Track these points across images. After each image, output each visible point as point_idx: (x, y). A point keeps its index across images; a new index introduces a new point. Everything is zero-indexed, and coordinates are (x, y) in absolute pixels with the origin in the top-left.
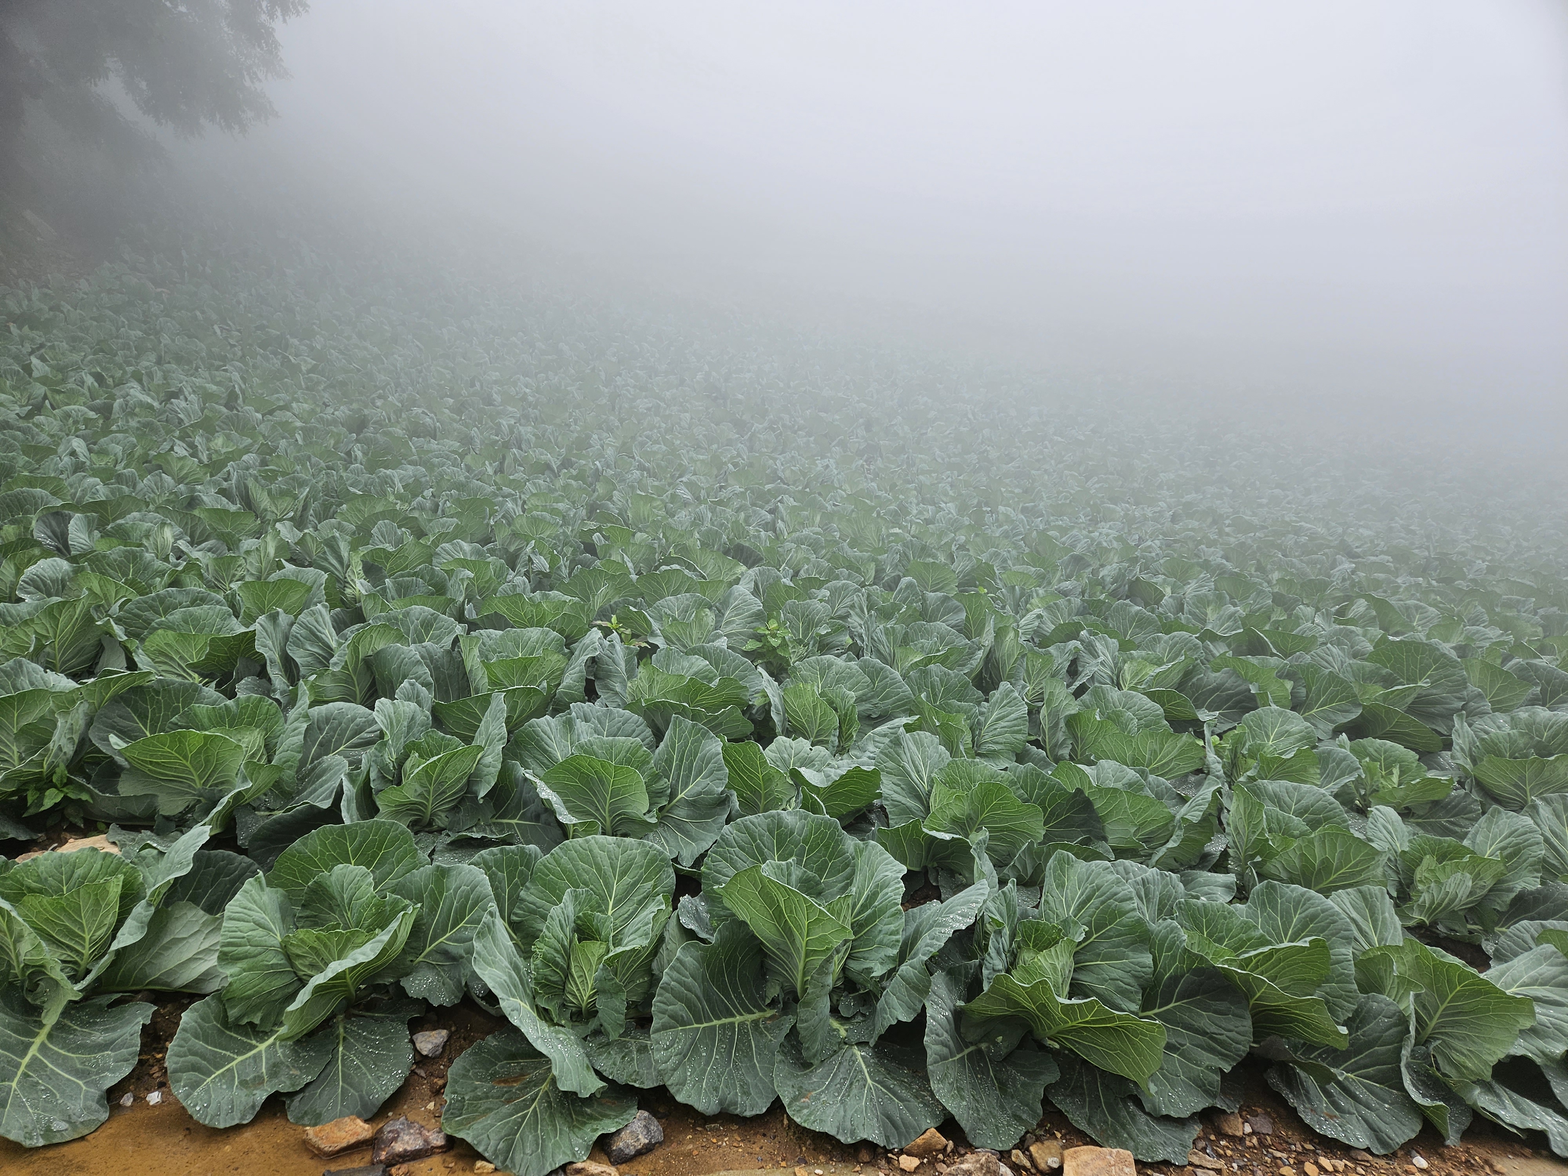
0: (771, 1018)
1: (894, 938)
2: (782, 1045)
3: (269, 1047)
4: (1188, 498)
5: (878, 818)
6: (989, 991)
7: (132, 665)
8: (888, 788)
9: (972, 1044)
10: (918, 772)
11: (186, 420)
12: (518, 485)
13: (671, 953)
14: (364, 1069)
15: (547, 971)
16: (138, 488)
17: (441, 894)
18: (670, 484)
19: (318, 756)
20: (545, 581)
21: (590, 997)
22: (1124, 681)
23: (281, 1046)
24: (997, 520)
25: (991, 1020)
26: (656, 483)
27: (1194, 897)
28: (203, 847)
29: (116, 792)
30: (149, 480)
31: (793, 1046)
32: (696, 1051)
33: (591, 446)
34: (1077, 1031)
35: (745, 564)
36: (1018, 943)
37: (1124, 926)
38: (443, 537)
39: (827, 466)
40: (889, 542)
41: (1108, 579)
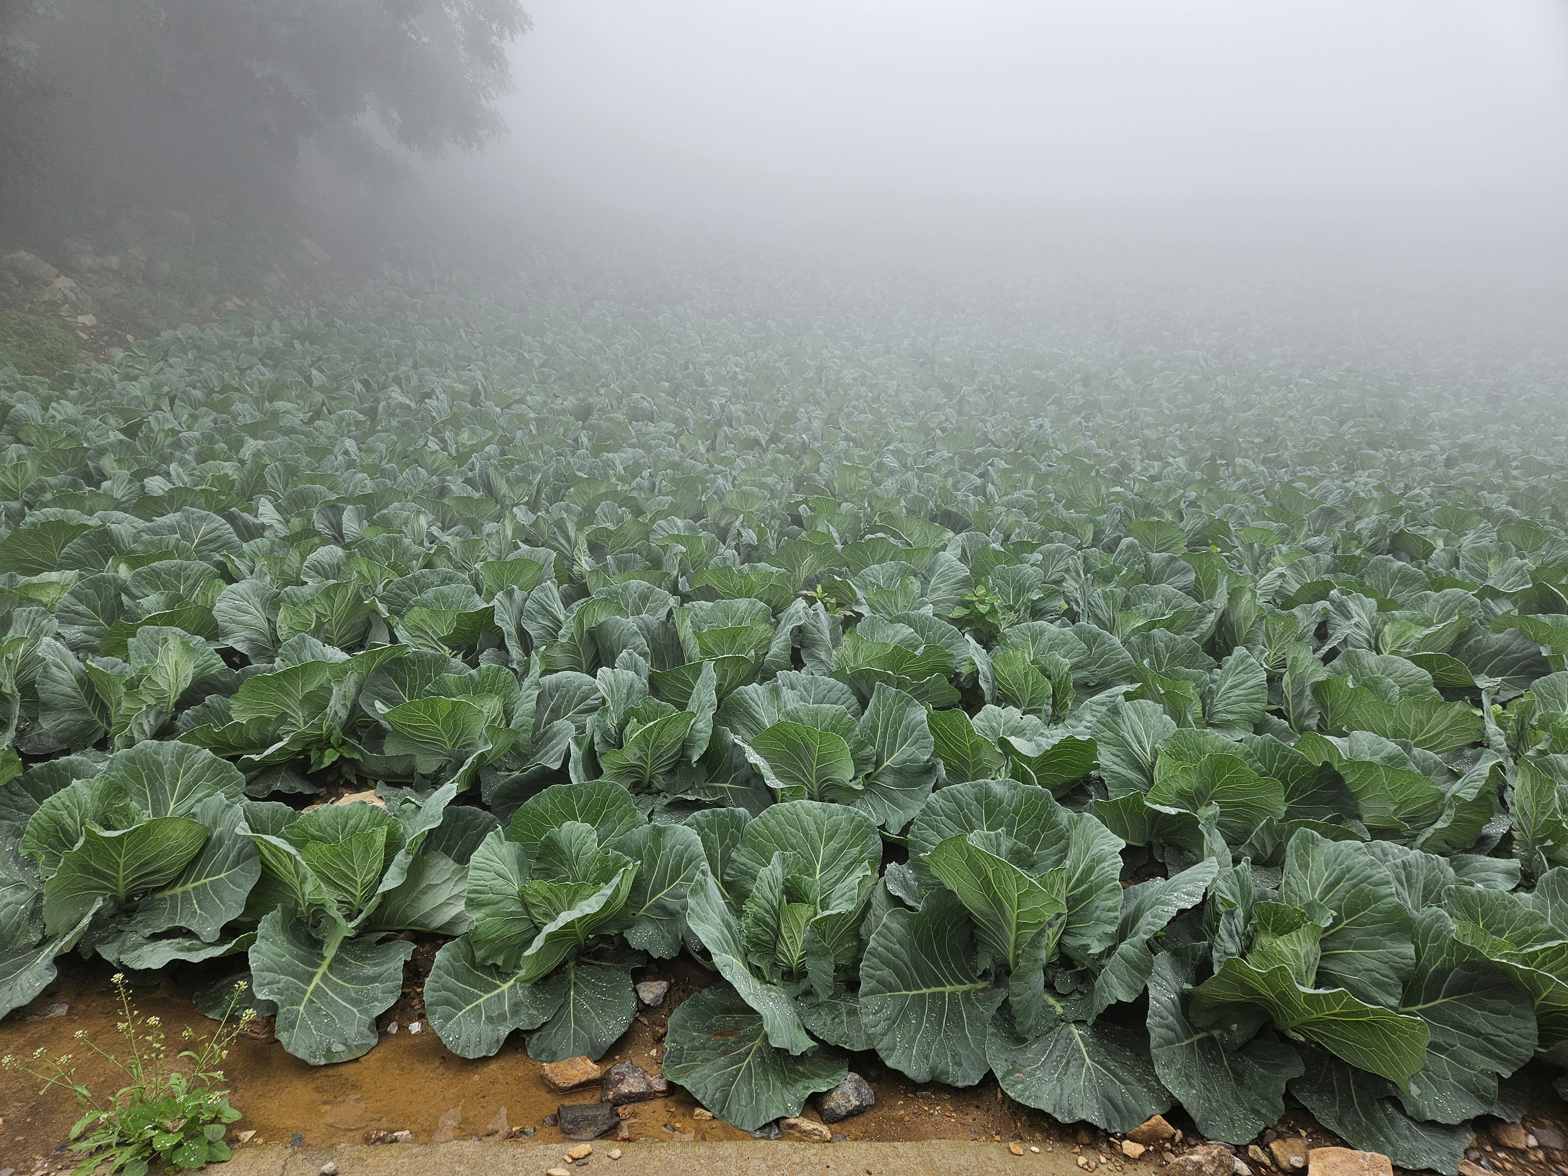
0: (982, 990)
1: (1113, 914)
2: (994, 1018)
3: (511, 987)
4: (1465, 439)
5: (1097, 791)
6: (1219, 974)
7: (394, 639)
8: (1106, 758)
9: (1202, 1030)
10: (1140, 742)
11: (438, 418)
12: (728, 462)
13: (879, 919)
14: (593, 1014)
15: (758, 930)
16: (398, 481)
17: (658, 852)
18: (876, 453)
19: (550, 721)
20: (754, 554)
21: (799, 958)
22: (1385, 644)
23: (521, 987)
24: (1234, 473)
25: (1223, 1006)
26: (862, 453)
27: (1466, 883)
28: (452, 802)
29: (383, 752)
30: (407, 473)
31: (1005, 1020)
32: (905, 1017)
33: (798, 420)
34: (1325, 1023)
35: (953, 530)
36: (1255, 926)
37: (1380, 912)
38: (659, 515)
39: (1042, 426)
40: (1110, 502)
41: (1366, 533)
